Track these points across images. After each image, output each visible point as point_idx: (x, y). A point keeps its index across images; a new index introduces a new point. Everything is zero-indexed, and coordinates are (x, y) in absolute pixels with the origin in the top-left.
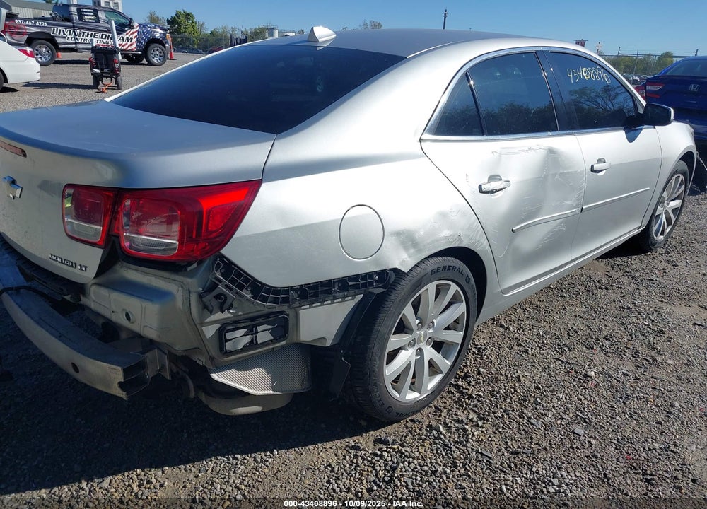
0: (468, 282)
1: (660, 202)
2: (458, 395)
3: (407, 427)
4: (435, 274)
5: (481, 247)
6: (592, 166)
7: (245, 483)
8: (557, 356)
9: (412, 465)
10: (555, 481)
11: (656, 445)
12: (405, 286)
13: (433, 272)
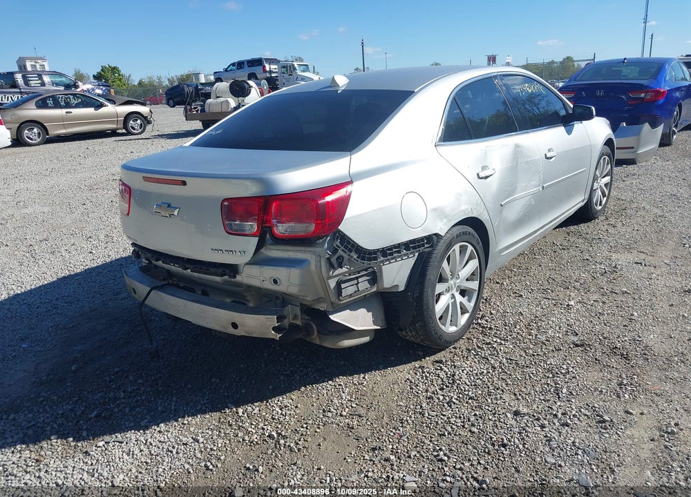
0: (479, 243)
1: (595, 179)
2: (480, 329)
3: (451, 352)
4: (458, 238)
5: (484, 217)
6: (546, 155)
7: (354, 397)
8: (544, 296)
9: (465, 372)
10: (565, 367)
11: (626, 338)
12: (441, 246)
13: (457, 236)
